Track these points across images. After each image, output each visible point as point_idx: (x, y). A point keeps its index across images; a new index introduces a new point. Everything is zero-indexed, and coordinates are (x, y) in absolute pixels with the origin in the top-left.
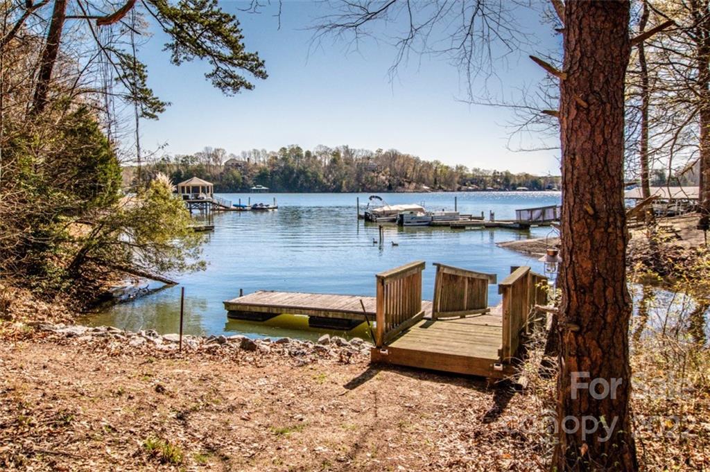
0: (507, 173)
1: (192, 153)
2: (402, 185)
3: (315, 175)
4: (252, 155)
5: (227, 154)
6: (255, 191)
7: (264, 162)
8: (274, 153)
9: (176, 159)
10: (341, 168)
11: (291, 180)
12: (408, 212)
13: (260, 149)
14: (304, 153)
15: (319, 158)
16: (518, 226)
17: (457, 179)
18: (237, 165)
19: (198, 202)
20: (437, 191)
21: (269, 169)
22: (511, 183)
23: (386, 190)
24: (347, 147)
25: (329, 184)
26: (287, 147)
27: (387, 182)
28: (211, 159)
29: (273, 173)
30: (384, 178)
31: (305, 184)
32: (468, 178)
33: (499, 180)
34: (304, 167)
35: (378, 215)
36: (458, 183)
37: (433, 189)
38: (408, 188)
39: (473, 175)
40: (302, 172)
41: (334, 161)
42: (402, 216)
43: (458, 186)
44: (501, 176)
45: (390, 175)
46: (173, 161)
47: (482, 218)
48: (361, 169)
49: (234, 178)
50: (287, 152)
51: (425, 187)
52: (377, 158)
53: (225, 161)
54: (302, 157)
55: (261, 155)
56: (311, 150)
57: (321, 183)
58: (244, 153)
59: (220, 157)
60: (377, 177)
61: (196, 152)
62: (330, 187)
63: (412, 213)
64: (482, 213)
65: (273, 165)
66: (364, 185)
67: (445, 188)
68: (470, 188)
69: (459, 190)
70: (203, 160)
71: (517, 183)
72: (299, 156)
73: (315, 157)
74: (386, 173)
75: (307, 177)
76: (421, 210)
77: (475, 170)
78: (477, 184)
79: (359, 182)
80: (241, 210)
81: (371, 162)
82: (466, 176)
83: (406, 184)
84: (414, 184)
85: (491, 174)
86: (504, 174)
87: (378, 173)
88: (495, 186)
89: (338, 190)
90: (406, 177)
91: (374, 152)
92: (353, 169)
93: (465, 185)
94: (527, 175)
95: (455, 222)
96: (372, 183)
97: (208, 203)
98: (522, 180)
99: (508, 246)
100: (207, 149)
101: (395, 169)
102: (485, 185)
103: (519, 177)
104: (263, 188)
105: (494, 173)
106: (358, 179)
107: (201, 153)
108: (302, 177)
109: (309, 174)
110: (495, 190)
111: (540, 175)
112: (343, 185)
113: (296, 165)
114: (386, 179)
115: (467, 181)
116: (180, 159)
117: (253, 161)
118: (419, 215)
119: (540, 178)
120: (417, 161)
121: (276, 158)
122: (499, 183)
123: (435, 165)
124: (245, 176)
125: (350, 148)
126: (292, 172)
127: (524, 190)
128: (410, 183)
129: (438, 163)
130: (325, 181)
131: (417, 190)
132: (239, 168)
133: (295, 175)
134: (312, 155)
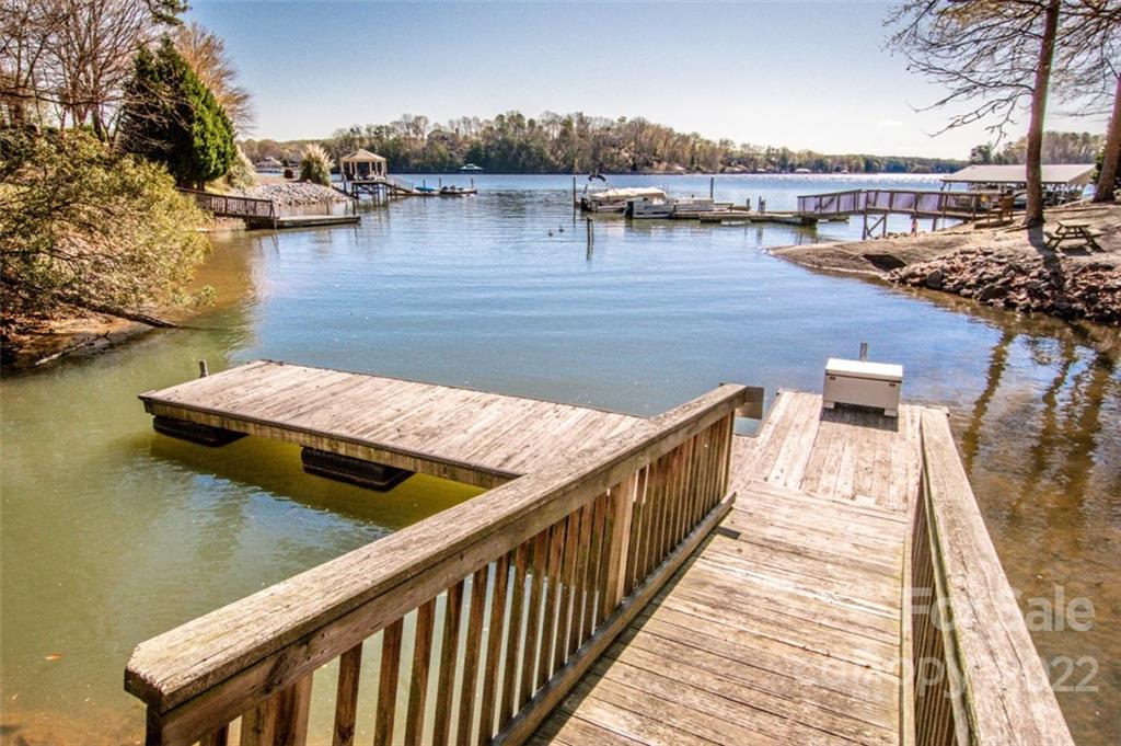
0: (785, 150)
1: (386, 122)
2: (649, 164)
3: (540, 151)
4: (462, 125)
5: (431, 124)
6: (466, 172)
7: (477, 134)
8: (488, 122)
9: (369, 130)
10: (573, 142)
11: (510, 158)
12: (641, 199)
13: (471, 117)
14: (526, 122)
15: (545, 129)
16: (799, 220)
17: (720, 157)
18: (443, 138)
19: (368, 184)
20: (694, 172)
21: (483, 143)
22: (789, 163)
23: (629, 171)
24: (581, 114)
25: (558, 163)
26: (504, 114)
27: (631, 161)
28: (411, 131)
29: (488, 148)
30: (627, 155)
31: (527, 163)
32: (734, 156)
33: (773, 159)
34: (526, 141)
35: (600, 203)
36: (722, 163)
37: (689, 171)
38: (658, 169)
39: (742, 152)
40: (524, 147)
41: (564, 133)
42: (631, 204)
43: (720, 166)
44: (777, 155)
45: (635, 152)
46: (364, 133)
47: (747, 209)
48: (598, 144)
49: (440, 154)
50: (506, 121)
51: (679, 168)
52: (619, 129)
53: (429, 133)
54: (523, 128)
55: (472, 124)
56: (536, 118)
57: (547, 160)
58: (451, 122)
59: (421, 127)
60: (618, 154)
61: (391, 121)
62: (558, 167)
63: (645, 199)
64: (748, 201)
65: (488, 138)
66: (601, 165)
67: (704, 169)
68: (736, 169)
69: (722, 171)
70: (401, 131)
71: (797, 162)
72: (520, 126)
73: (541, 127)
74: (630, 148)
75: (530, 154)
76: (660, 196)
77: (745, 146)
78: (745, 164)
79: (596, 160)
80: (425, 195)
81: (610, 133)
82: (731, 154)
83: (655, 163)
84: (665, 164)
85: (763, 152)
86: (781, 152)
87: (620, 149)
88: (768, 167)
89: (569, 171)
90: (654, 154)
91: (616, 121)
92: (588, 144)
93: (730, 165)
94: (810, 153)
95: (707, 214)
96: (612, 161)
97: (381, 186)
98: (803, 159)
99: (785, 254)
100: (405, 116)
101: (641, 144)
102: (756, 165)
103: (800, 156)
104: (476, 168)
105: (768, 150)
106: (594, 157)
107: (398, 123)
108: (523, 154)
109: (533, 150)
110: (768, 172)
111: (827, 154)
112: (576, 164)
113: (517, 137)
114: (630, 157)
115: (733, 160)
116: (373, 130)
117: (463, 132)
118: (656, 202)
119: (827, 157)
120: (669, 133)
121: (491, 129)
122: (773, 163)
123: (693, 139)
124: (454, 153)
125: (584, 115)
126: (511, 147)
127: (805, 173)
128: (659, 162)
129: (696, 136)
130: (552, 158)
131: (668, 171)
132: (446, 142)
133: (515, 151)
134: (537, 125)
